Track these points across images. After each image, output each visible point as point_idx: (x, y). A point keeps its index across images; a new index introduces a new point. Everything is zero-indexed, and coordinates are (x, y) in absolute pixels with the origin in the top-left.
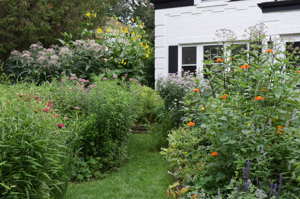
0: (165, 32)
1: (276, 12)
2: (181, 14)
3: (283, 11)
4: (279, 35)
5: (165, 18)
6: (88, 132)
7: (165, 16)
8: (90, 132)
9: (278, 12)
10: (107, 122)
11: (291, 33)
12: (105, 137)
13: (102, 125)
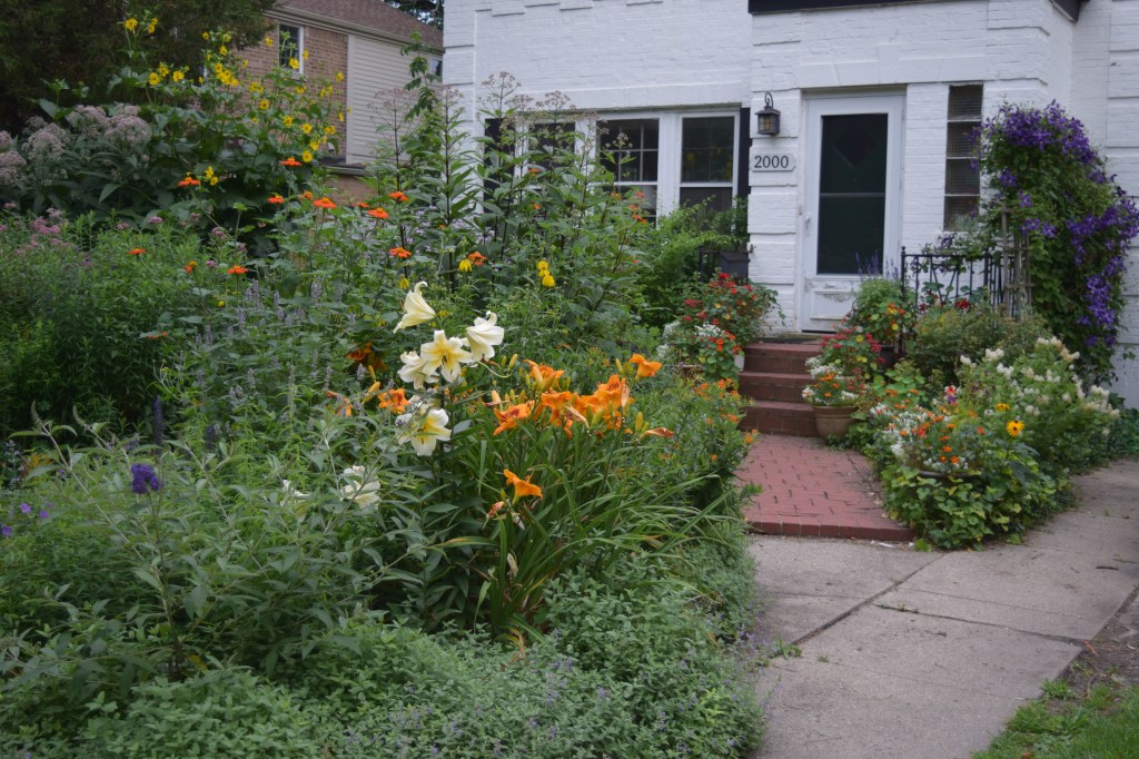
0: (474, 71)
1: (790, 13)
2: (526, 10)
3: (812, 11)
4: (799, 92)
5: (476, 23)
6: (31, 372)
7: (476, 15)
8: (37, 372)
9: (798, 15)
10: (82, 345)
11: (836, 83)
12: (81, 388)
13: (72, 355)
